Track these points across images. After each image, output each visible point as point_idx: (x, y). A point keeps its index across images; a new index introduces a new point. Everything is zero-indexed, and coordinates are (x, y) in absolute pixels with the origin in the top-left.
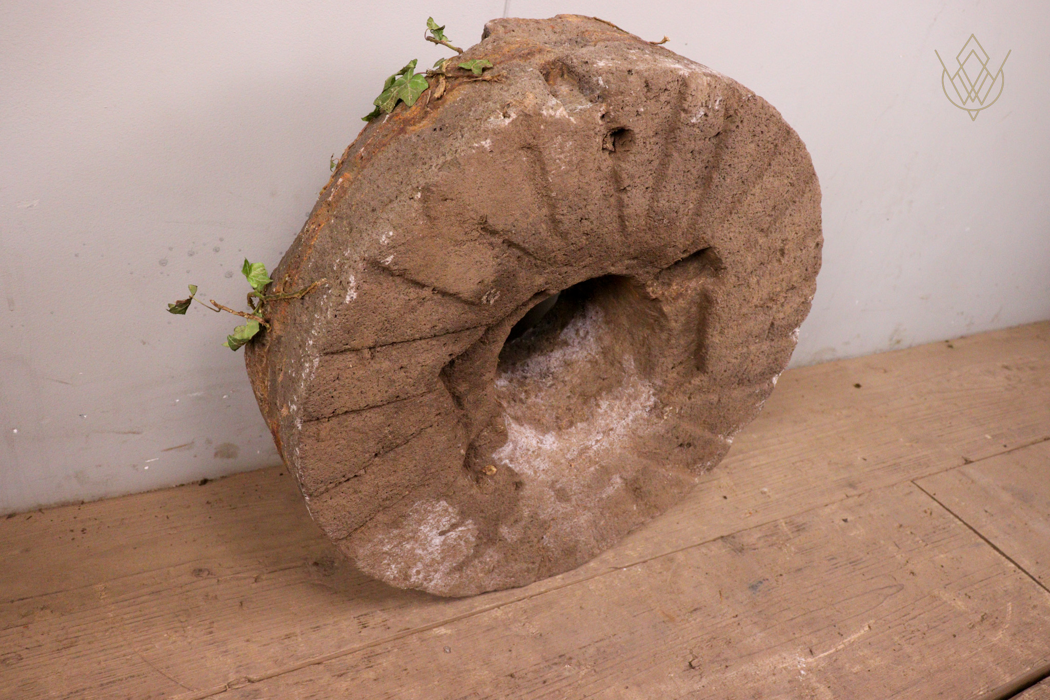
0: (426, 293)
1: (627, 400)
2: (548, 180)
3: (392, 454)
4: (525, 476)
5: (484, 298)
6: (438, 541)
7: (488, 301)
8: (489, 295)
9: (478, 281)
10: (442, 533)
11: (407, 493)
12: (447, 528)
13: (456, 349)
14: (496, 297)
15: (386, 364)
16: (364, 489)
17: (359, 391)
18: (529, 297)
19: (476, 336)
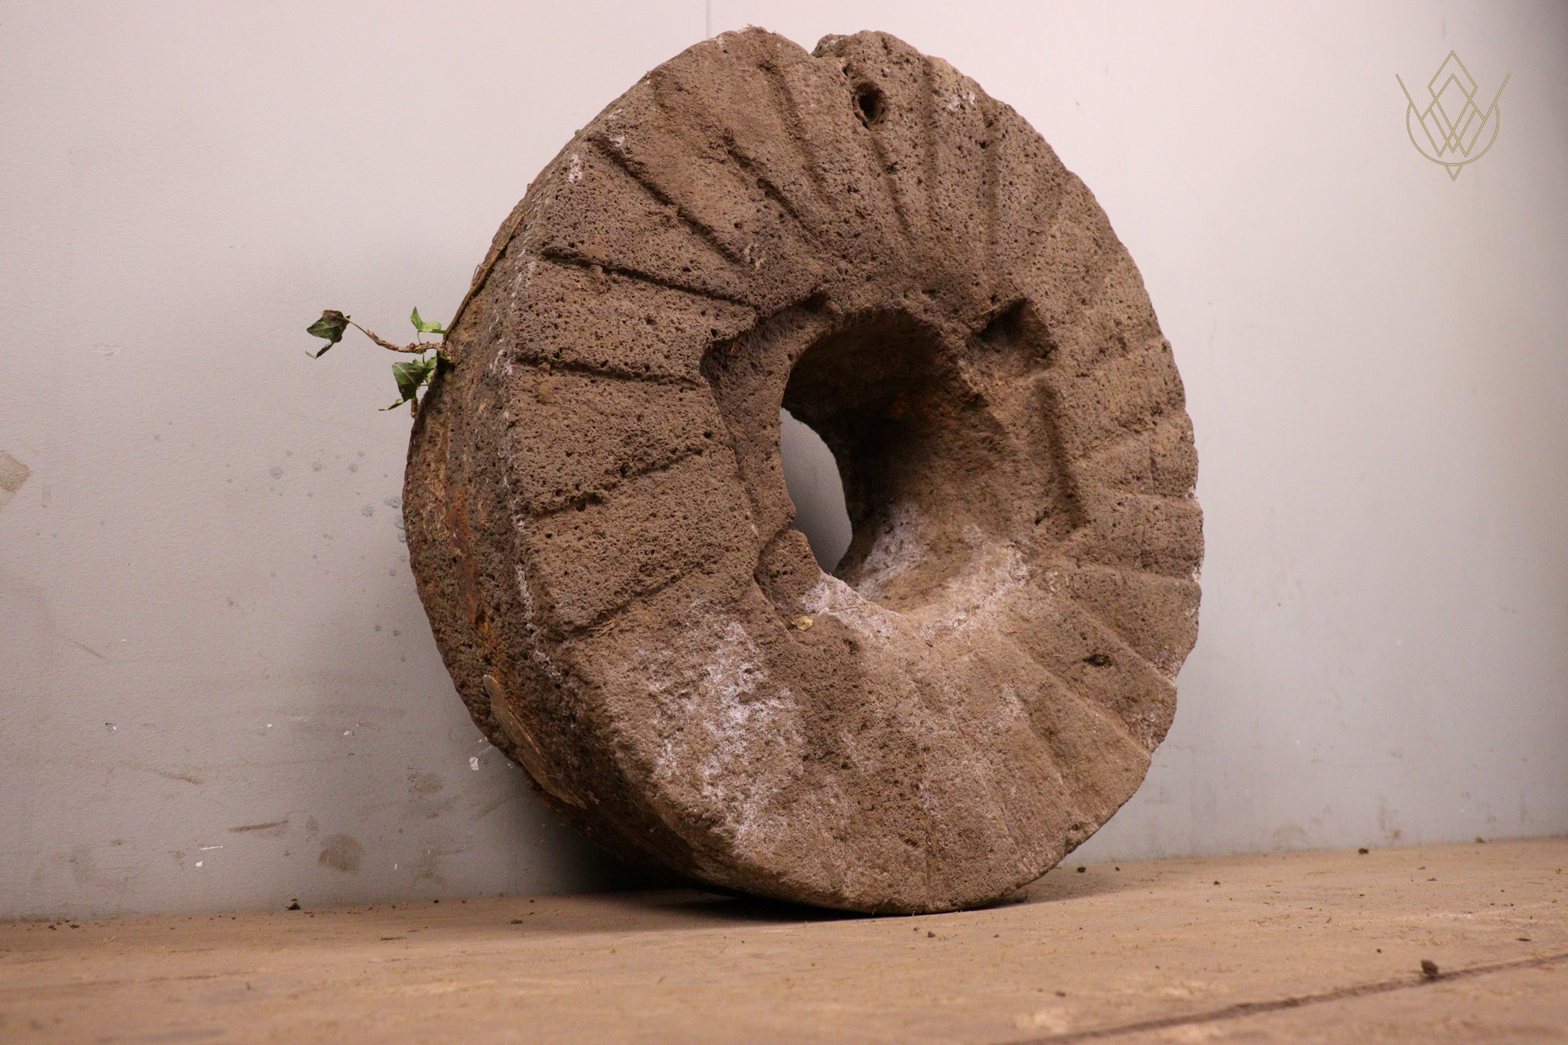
0: (670, 211)
1: (986, 569)
2: (797, 116)
3: (644, 482)
4: (858, 636)
5: (747, 251)
6: (739, 714)
7: (752, 261)
8: (752, 249)
9: (734, 221)
10: (744, 699)
11: (677, 571)
12: (749, 688)
13: (721, 325)
14: (762, 260)
15: (626, 304)
16: (608, 533)
17: (594, 330)
18: (803, 289)
19: (744, 323)
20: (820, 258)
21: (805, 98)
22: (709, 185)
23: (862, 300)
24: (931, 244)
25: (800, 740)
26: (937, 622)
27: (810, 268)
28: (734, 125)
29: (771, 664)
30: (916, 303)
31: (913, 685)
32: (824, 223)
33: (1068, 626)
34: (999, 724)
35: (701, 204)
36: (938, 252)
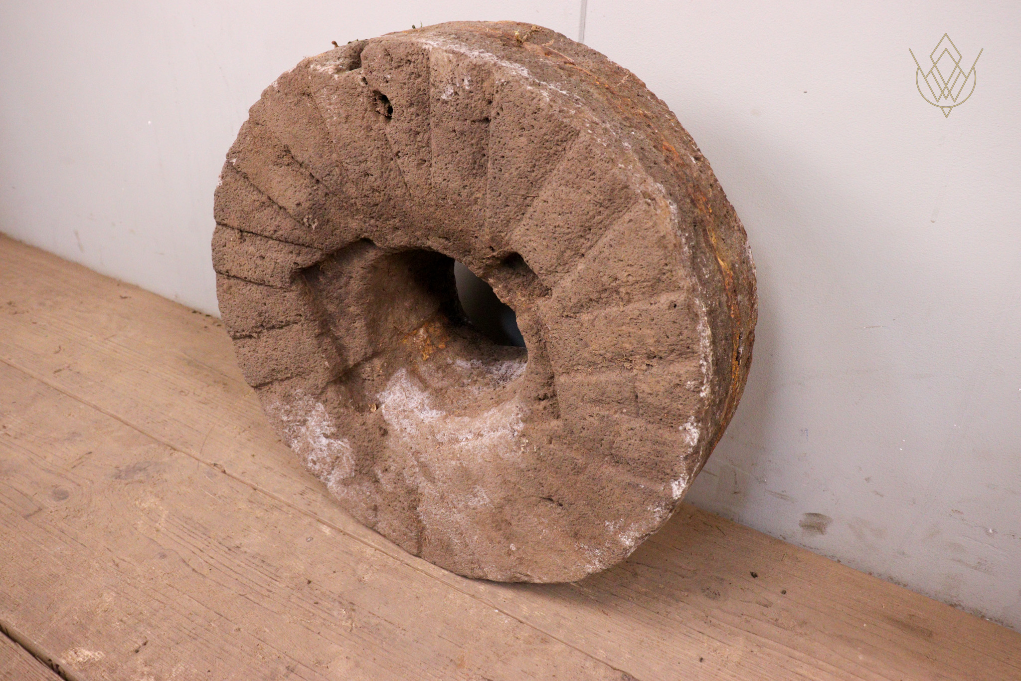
3: (274, 332)
4: (391, 427)
5: (305, 220)
6: (324, 441)
7: (310, 225)
8: (308, 219)
9: (296, 203)
10: (327, 437)
11: (289, 375)
12: (328, 432)
13: (299, 260)
14: (316, 224)
15: (252, 249)
16: (259, 352)
17: (238, 262)
18: (349, 238)
19: (315, 257)
20: (357, 219)
21: (330, 114)
22: (280, 182)
23: (395, 241)
24: (432, 209)
25: (353, 462)
26: (452, 434)
27: (350, 226)
28: (290, 143)
29: (338, 427)
30: (435, 243)
31: (416, 463)
32: (352, 199)
33: (530, 474)
34: (469, 503)
35: (277, 194)
36: (439, 214)
